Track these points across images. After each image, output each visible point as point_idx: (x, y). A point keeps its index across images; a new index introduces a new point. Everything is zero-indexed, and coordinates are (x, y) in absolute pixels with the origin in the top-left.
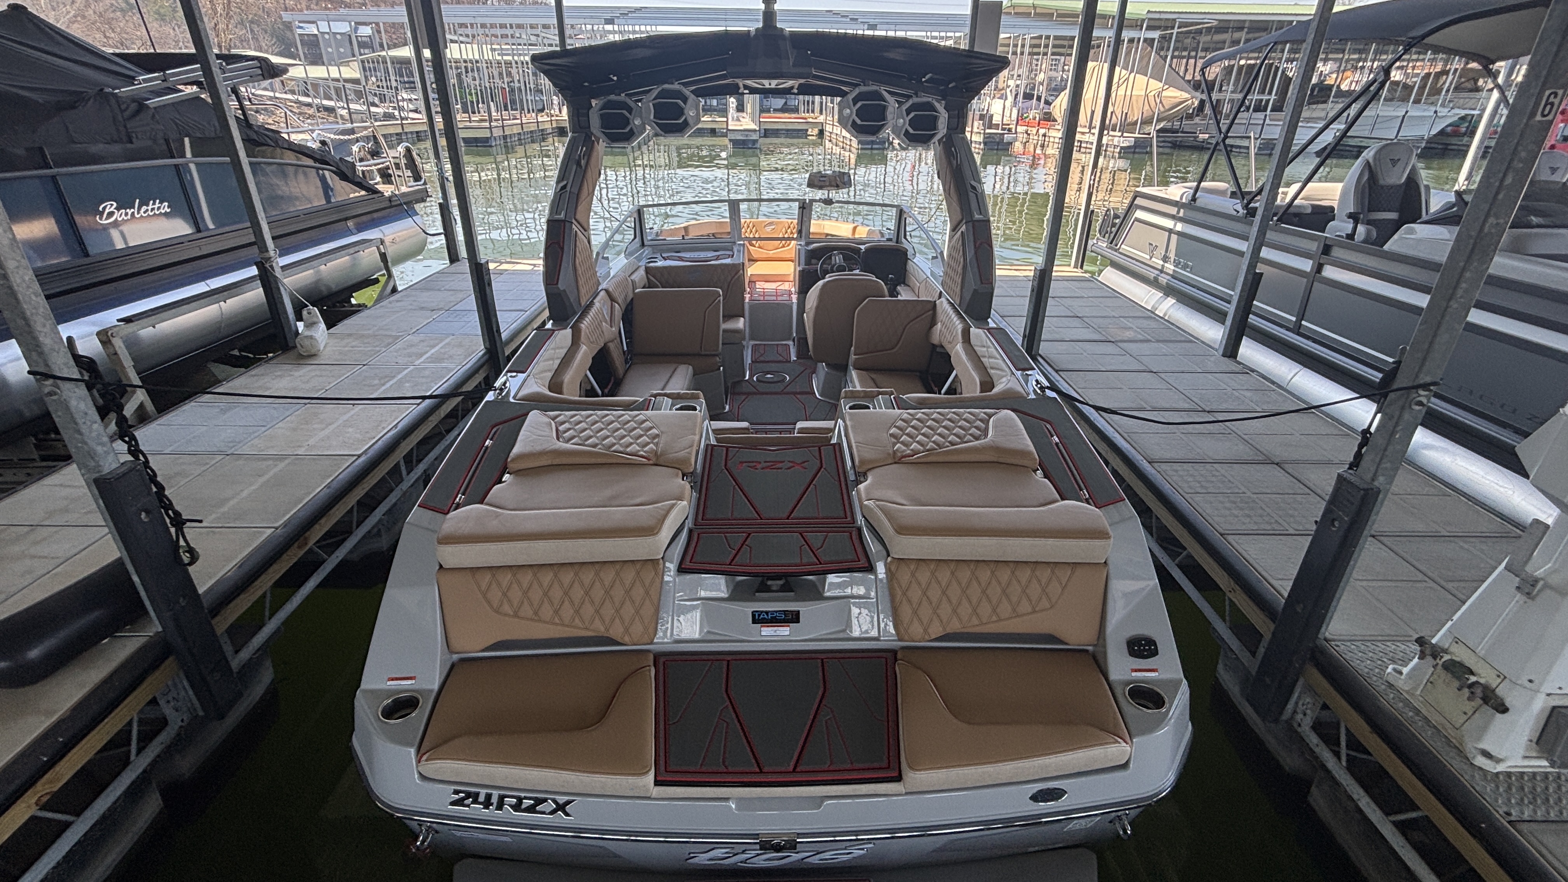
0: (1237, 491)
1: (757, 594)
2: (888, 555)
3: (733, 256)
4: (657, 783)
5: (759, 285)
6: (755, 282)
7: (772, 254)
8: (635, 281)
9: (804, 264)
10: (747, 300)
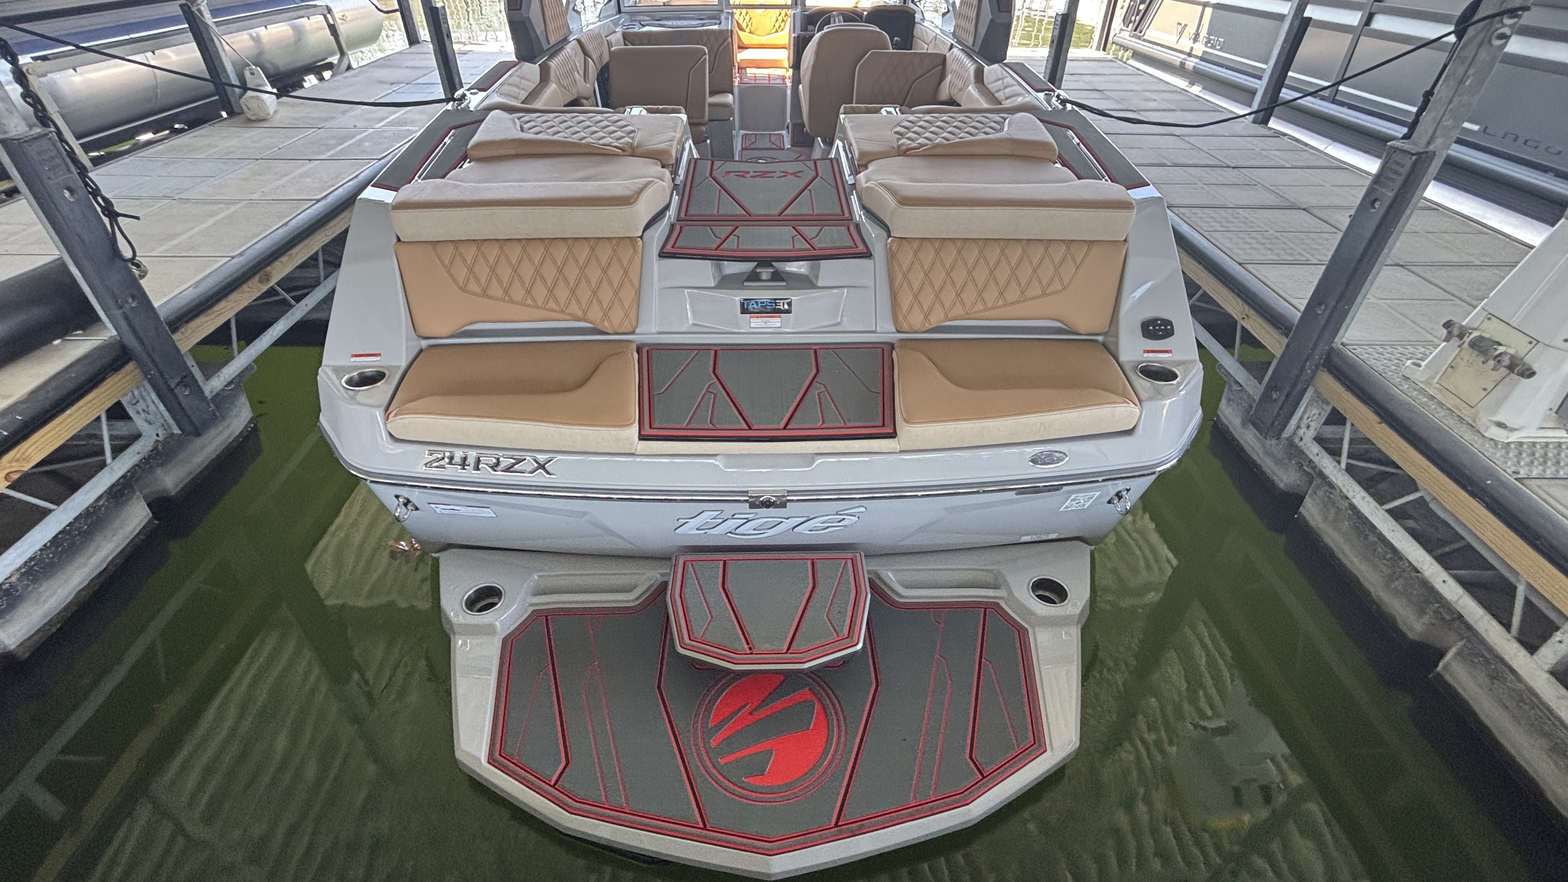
0: (1259, 229)
1: (746, 284)
2: (889, 236)
3: (720, 24)
4: (642, 437)
5: (749, 70)
6: (745, 68)
7: (764, 40)
8: (610, 42)
9: (799, 30)
10: (737, 84)
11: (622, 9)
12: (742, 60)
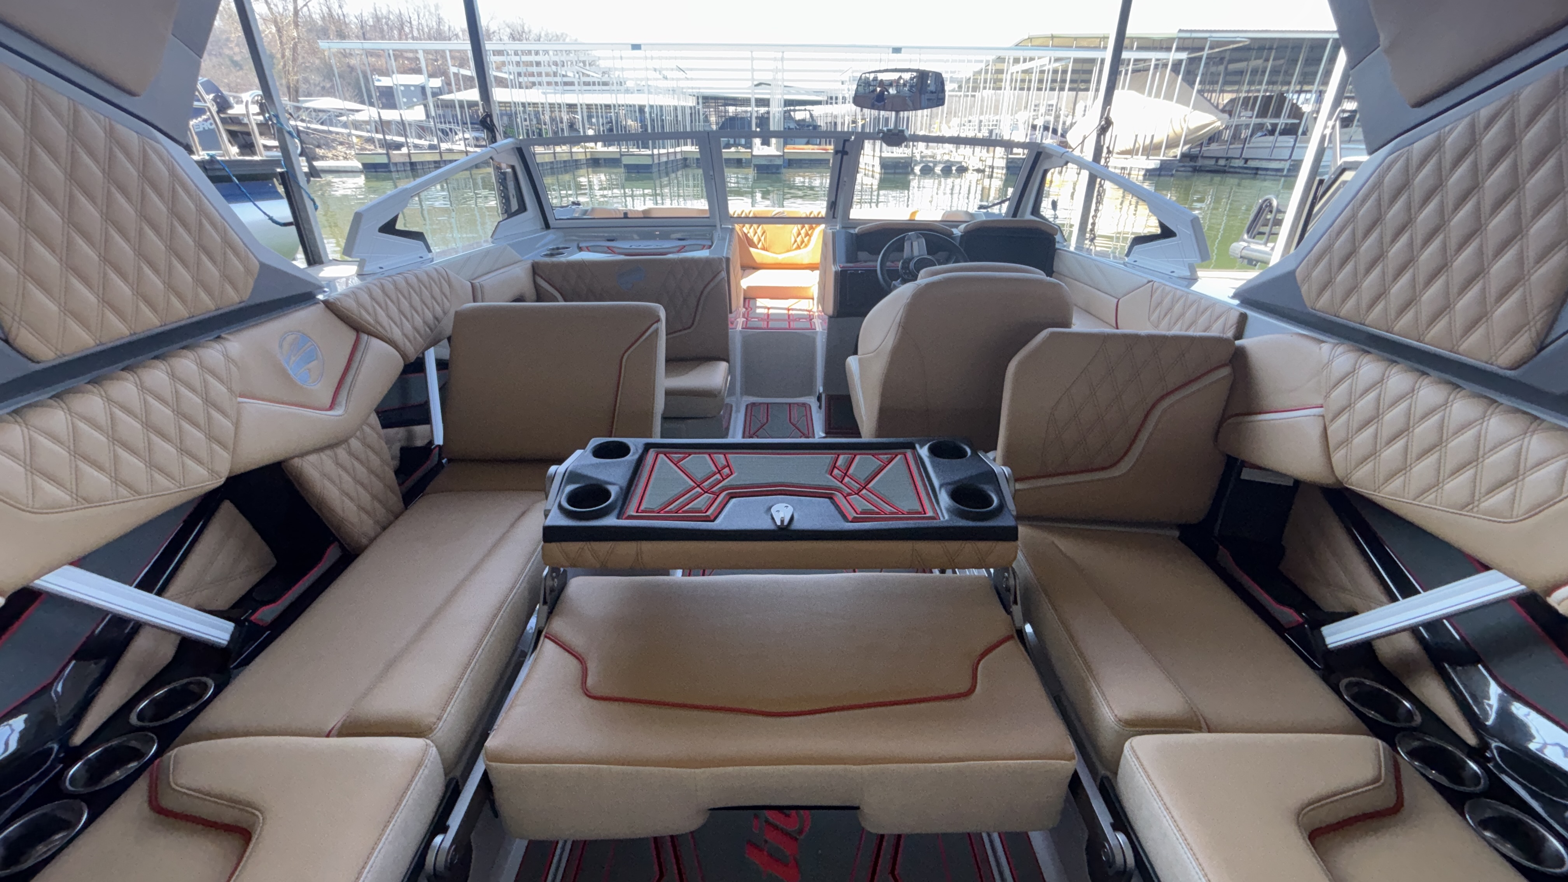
3: (710, 247)
5: (760, 302)
6: (754, 299)
7: (781, 258)
8: (481, 286)
9: (844, 259)
10: (739, 328)
11: (551, 222)
12: (749, 287)
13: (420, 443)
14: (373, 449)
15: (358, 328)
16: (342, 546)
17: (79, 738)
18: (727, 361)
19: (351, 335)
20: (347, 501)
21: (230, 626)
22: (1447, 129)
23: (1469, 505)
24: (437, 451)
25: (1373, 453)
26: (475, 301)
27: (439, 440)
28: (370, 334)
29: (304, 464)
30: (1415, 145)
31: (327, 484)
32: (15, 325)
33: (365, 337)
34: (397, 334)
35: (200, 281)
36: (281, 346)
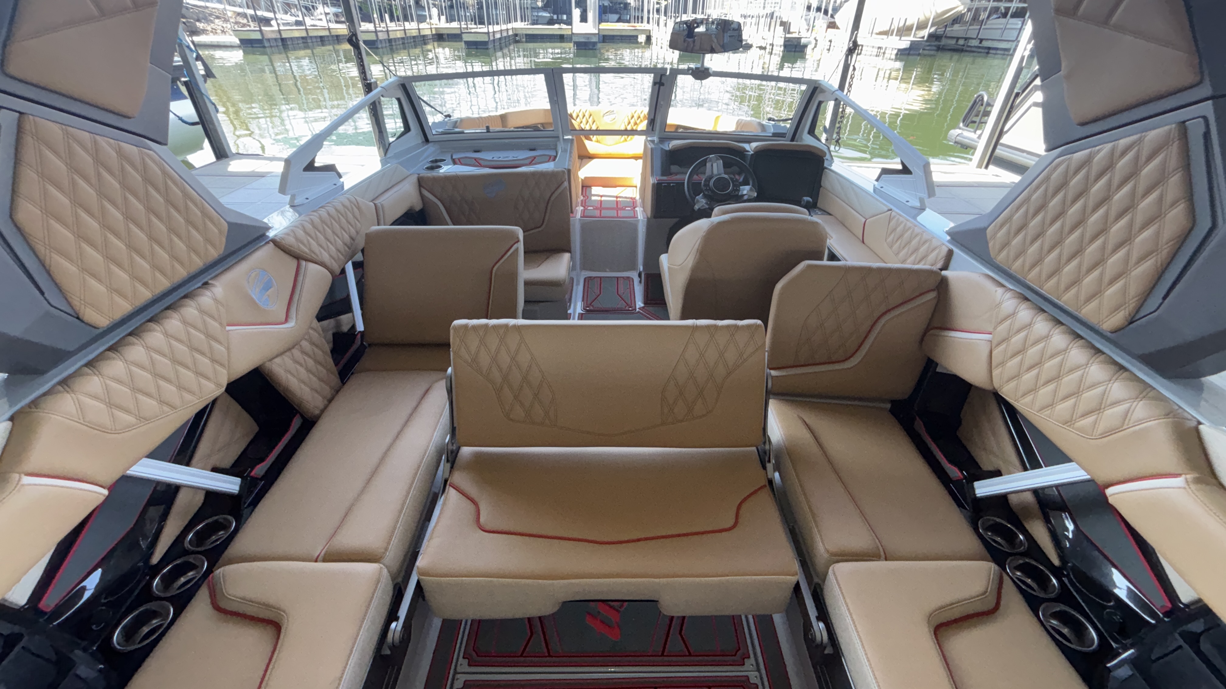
3: (556, 157)
6: (590, 187)
7: (612, 150)
8: (382, 205)
9: (659, 172)
10: (579, 216)
11: (430, 138)
12: (586, 178)
13: (345, 328)
14: (317, 346)
15: (298, 257)
16: (302, 416)
17: (155, 559)
18: (569, 251)
19: (294, 263)
20: (303, 386)
21: (238, 480)
22: (1097, 148)
23: (1069, 422)
24: (359, 336)
25: (1017, 376)
26: (378, 225)
27: (360, 327)
28: (307, 260)
29: (273, 366)
30: (1075, 155)
31: (289, 376)
32: (83, 307)
33: (303, 263)
34: (325, 257)
35: (192, 248)
36: (249, 282)
